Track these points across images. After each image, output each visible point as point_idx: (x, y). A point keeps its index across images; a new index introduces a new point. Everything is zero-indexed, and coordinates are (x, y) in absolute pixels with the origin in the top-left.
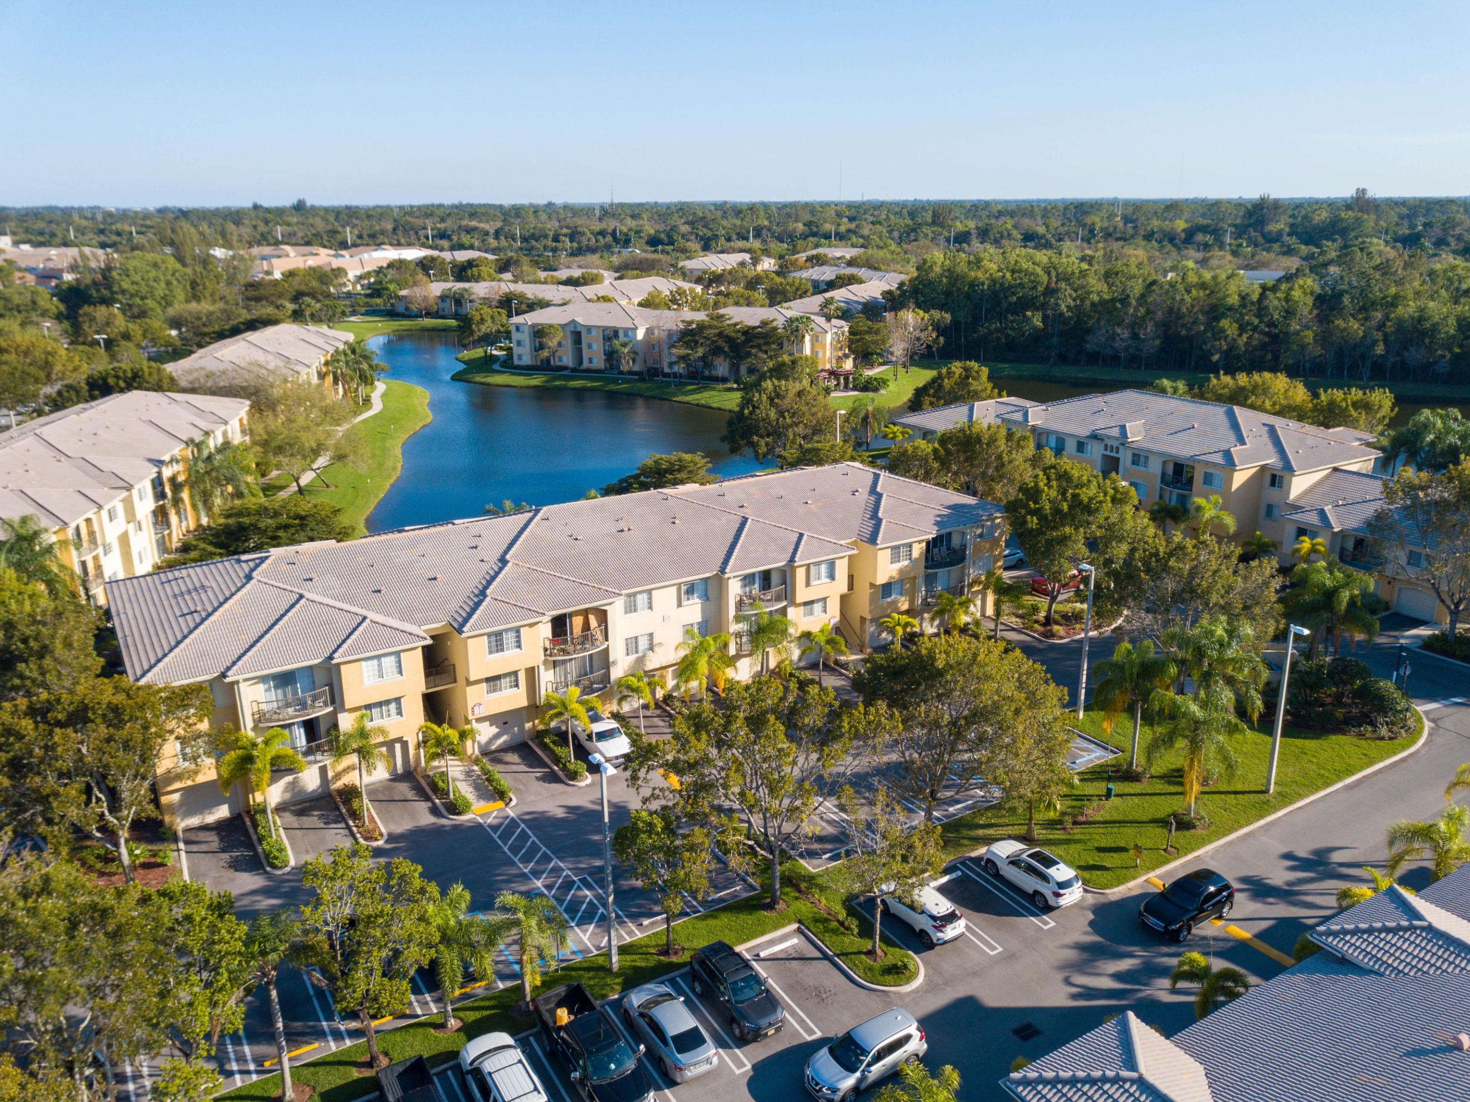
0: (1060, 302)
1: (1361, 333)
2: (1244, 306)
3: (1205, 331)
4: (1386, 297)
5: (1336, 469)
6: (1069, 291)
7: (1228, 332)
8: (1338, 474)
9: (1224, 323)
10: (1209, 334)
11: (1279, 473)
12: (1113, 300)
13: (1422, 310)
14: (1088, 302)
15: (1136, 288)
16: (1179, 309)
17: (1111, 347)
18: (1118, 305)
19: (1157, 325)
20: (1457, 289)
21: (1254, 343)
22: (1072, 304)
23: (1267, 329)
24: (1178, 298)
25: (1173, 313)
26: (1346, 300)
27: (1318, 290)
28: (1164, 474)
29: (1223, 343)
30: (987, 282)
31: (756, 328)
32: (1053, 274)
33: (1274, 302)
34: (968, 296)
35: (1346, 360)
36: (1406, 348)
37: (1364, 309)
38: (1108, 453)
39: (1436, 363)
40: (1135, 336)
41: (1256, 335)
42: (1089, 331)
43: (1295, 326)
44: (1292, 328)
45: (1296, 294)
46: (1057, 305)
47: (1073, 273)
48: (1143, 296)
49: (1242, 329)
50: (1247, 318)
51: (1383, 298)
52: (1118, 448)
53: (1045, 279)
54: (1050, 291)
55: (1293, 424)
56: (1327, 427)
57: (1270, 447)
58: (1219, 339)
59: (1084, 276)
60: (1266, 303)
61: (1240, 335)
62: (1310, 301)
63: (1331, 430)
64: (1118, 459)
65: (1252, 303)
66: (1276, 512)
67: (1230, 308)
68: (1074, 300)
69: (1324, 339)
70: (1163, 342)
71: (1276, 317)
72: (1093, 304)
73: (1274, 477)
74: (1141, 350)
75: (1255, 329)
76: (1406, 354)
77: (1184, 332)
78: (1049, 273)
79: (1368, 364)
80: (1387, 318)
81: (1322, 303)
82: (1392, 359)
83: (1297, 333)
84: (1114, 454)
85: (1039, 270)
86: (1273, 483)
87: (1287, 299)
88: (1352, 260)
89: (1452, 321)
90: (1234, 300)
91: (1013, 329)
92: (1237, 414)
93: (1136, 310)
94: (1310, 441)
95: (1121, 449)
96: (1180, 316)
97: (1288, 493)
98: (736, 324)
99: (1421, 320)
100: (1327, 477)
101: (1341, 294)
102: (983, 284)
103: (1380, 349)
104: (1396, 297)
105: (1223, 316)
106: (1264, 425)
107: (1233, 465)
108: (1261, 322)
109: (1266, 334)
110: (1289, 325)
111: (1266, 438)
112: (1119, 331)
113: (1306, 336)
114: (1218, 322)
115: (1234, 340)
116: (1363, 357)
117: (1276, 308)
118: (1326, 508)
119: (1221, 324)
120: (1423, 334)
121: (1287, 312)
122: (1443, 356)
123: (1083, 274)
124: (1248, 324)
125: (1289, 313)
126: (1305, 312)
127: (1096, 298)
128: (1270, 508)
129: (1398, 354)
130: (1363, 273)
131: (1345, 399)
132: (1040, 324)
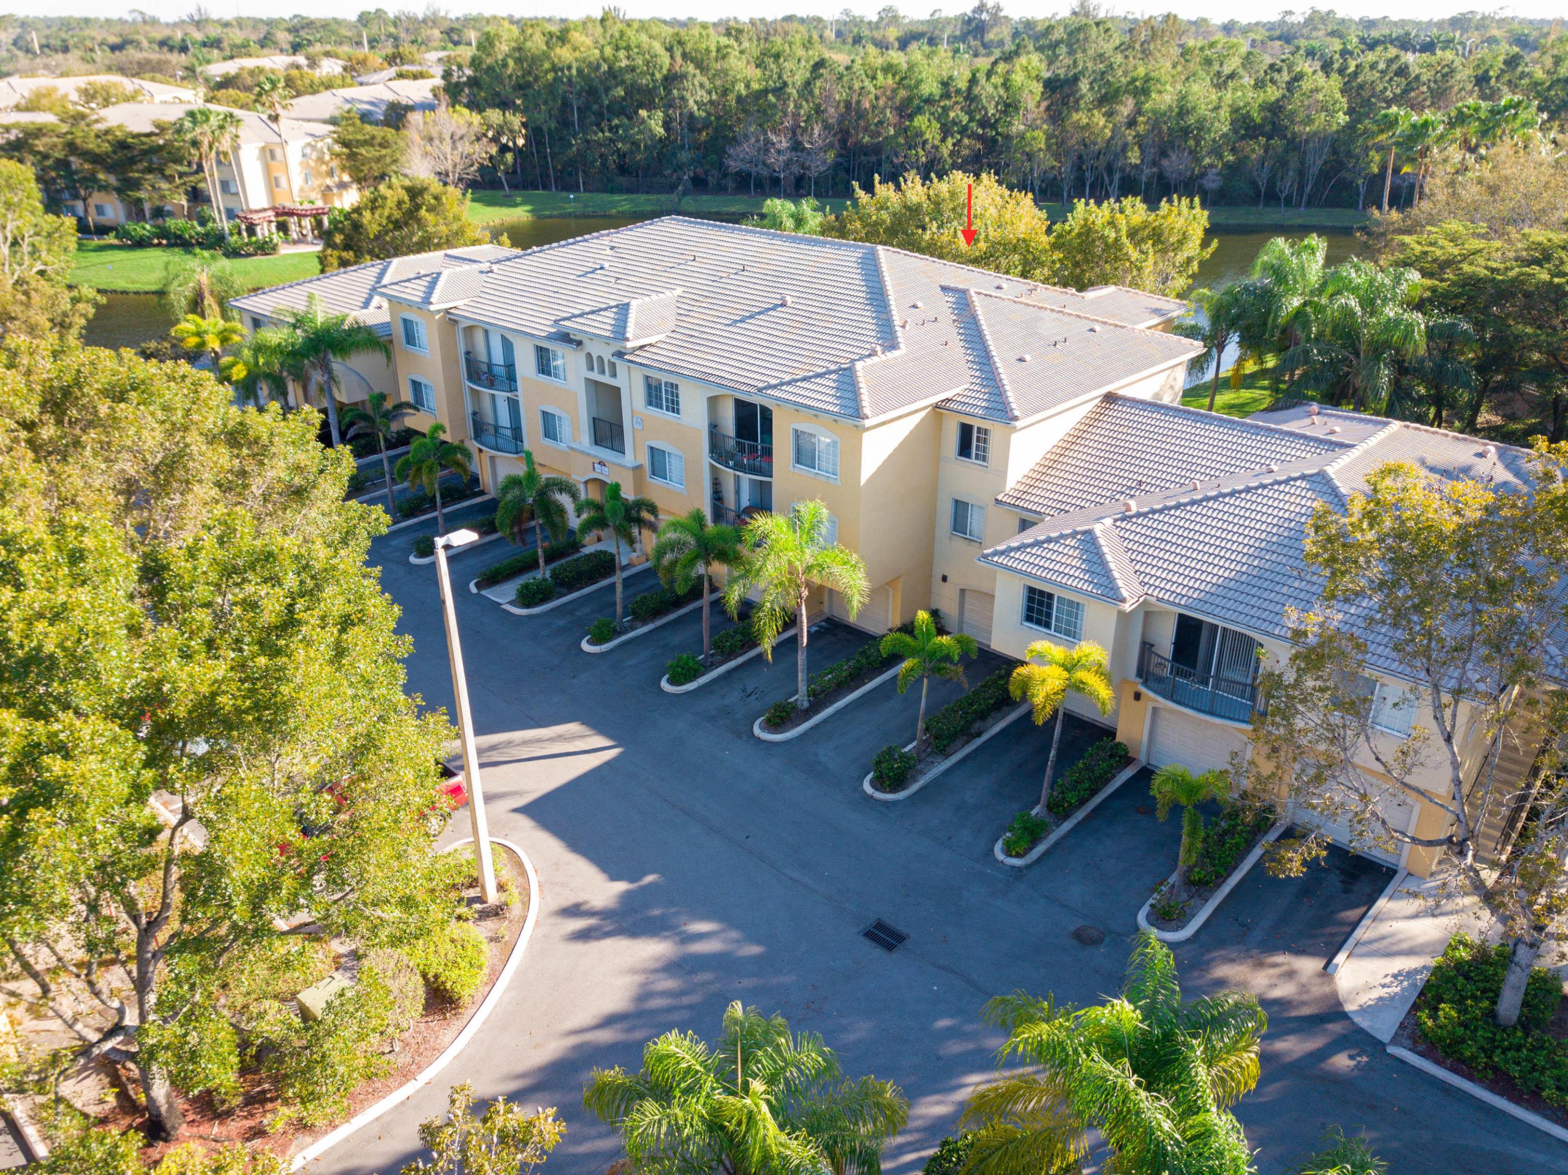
0: (687, 95)
1: (1108, 133)
2: (946, 96)
3: (896, 136)
4: (1134, 80)
5: (1110, 398)
6: (700, 78)
7: (927, 136)
8: (1118, 411)
9: (920, 121)
10: (901, 140)
11: (976, 423)
12: (765, 92)
13: (1183, 98)
14: (732, 97)
15: (797, 75)
16: (858, 102)
17: (764, 164)
18: (771, 97)
19: (827, 127)
20: (1218, 74)
21: (965, 152)
22: (706, 98)
23: (980, 131)
24: (857, 86)
25: (852, 110)
26: (1084, 86)
27: (1046, 75)
28: (714, 429)
29: (921, 153)
30: (575, 65)
31: (148, 135)
32: (678, 53)
33: (988, 90)
34: (551, 88)
35: (1088, 174)
36: (1164, 154)
37: (1107, 99)
38: (595, 376)
39: (1203, 175)
40: (797, 146)
41: (966, 141)
42: (734, 141)
43: (1017, 126)
44: (1014, 129)
45: (1018, 78)
46: (682, 98)
47: (708, 50)
48: (808, 84)
49: (946, 132)
50: (952, 114)
51: (1129, 83)
52: (613, 366)
53: (665, 60)
54: (672, 79)
55: (1013, 286)
56: (1082, 287)
57: (957, 351)
58: (915, 147)
59: (724, 57)
60: (976, 90)
61: (943, 140)
62: (1038, 88)
63: (1091, 295)
64: (618, 390)
65: (958, 91)
66: (975, 522)
67: (929, 101)
68: (709, 93)
69: (1058, 145)
70: (839, 155)
71: (991, 111)
72: (739, 99)
73: (966, 430)
74: (808, 168)
75: (963, 131)
76: (1165, 162)
77: (867, 139)
78: (670, 49)
79: (1117, 177)
80: (1139, 112)
81: (1053, 91)
82: (1147, 171)
83: (1022, 136)
84: (606, 379)
85: (658, 48)
86: (965, 449)
87: (1006, 85)
88: (1086, 39)
89: (1224, 113)
90: (930, 87)
91: (622, 139)
92: (884, 267)
93: (798, 107)
94: (1049, 326)
95: (621, 366)
96: (861, 114)
97: (1003, 474)
98: (107, 132)
99: (1183, 111)
100: (1093, 420)
101: (1076, 79)
102: (569, 68)
103: (1134, 157)
104: (1147, 79)
105: (919, 110)
106: (944, 289)
107: (857, 414)
108: (971, 120)
109: (980, 138)
110: (1010, 123)
111: (949, 330)
112: (774, 139)
113: (1034, 139)
114: (912, 120)
115: (936, 148)
116: (1110, 169)
117: (991, 97)
118: (1098, 529)
119: (916, 123)
120: (1186, 131)
121: (1007, 105)
122: (1211, 166)
123: (722, 53)
124: (954, 123)
125: (1010, 107)
126: (1031, 105)
127: (741, 88)
128: (960, 508)
129: (1154, 163)
130: (1101, 55)
131: (1112, 223)
132: (660, 131)
